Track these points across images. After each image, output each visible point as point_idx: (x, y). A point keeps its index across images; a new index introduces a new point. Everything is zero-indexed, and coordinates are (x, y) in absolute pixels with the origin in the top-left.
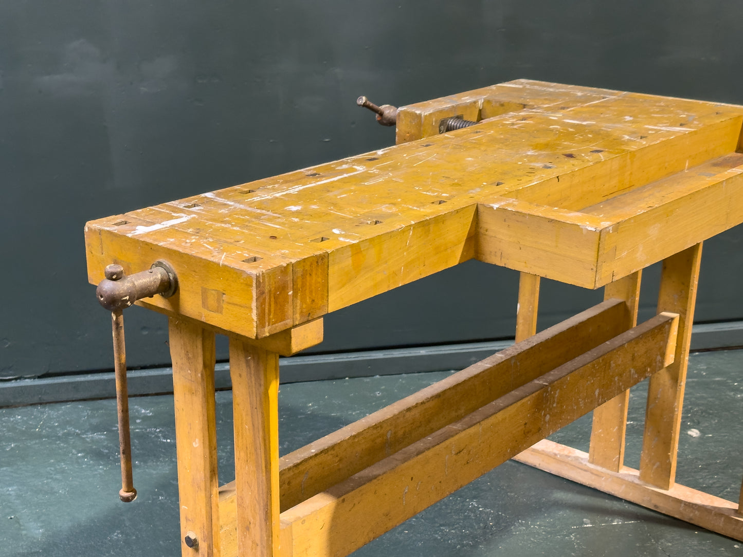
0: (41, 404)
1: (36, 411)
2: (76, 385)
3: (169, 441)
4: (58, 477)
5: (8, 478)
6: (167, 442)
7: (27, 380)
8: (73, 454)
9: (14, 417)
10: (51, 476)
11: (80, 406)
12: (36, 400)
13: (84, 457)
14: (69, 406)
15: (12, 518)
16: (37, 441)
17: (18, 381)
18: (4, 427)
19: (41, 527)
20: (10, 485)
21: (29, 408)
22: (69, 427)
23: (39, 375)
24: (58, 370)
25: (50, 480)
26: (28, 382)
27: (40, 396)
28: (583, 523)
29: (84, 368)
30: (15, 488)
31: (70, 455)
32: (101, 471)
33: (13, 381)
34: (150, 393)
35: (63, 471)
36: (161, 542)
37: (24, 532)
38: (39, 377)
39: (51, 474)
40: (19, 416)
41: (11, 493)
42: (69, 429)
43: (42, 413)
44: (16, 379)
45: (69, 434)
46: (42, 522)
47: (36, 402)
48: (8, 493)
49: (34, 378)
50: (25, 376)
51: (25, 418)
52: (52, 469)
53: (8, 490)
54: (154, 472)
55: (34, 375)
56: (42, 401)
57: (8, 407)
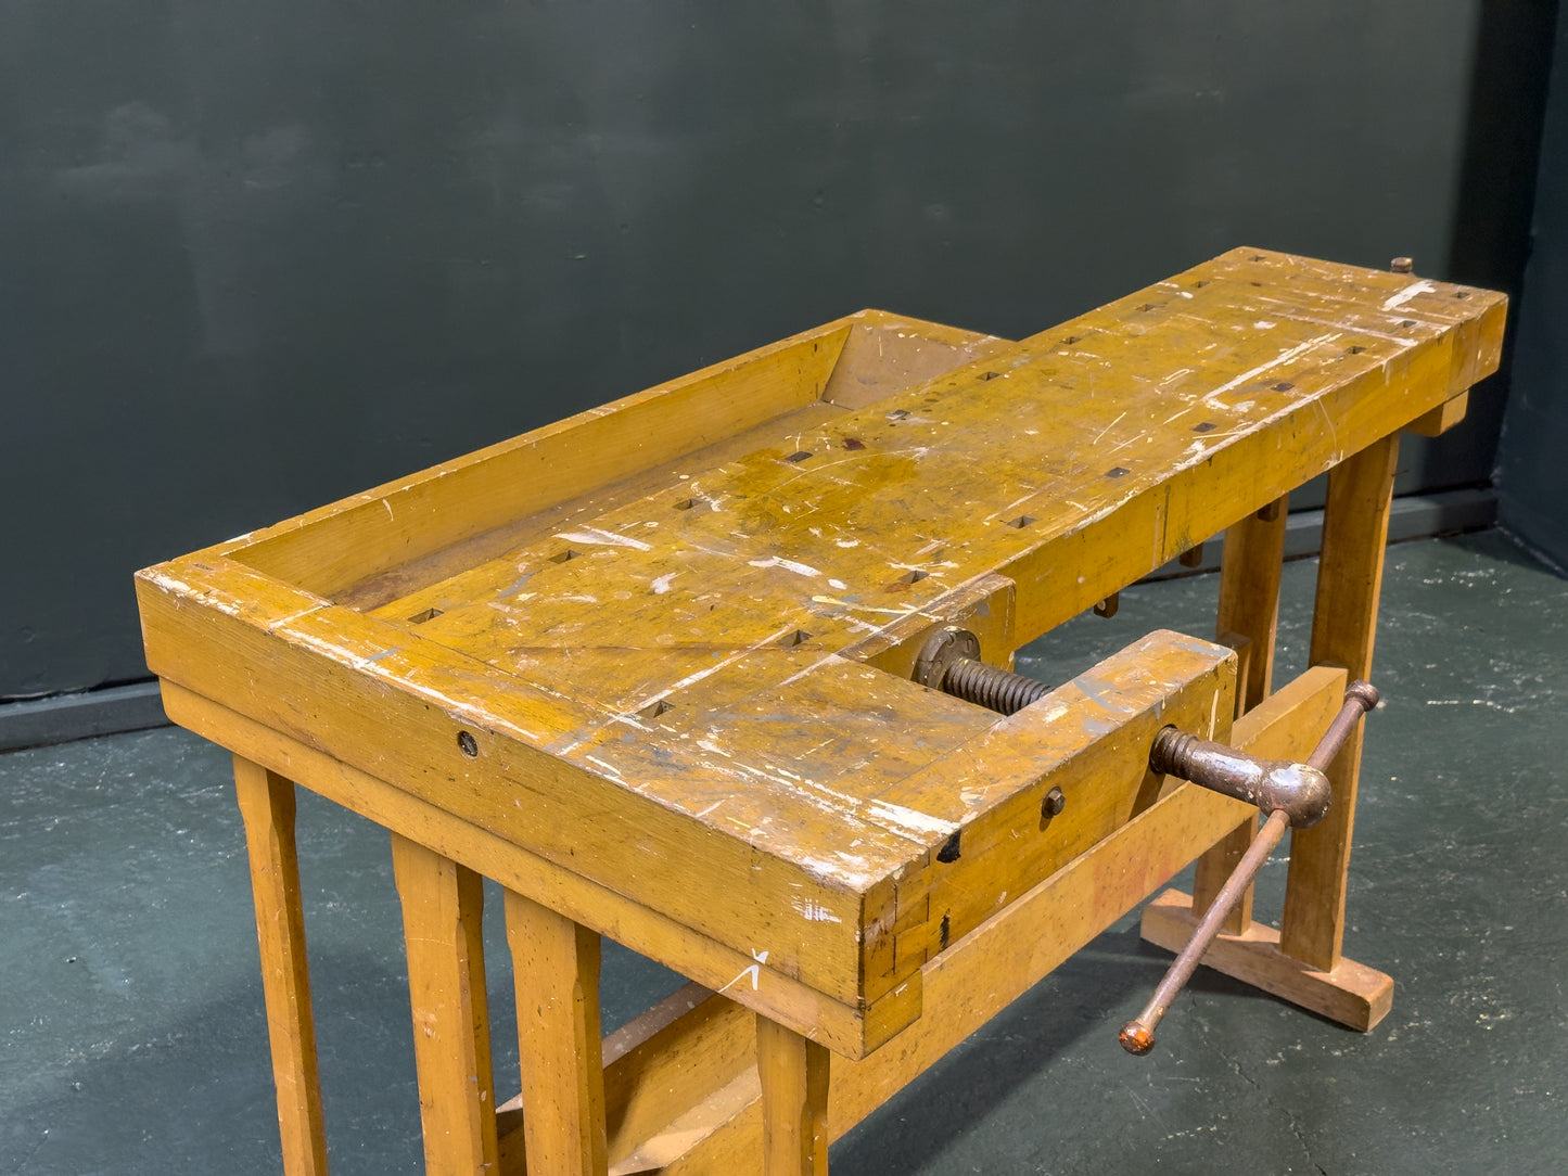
0: (98, 736)
1: (91, 749)
4: (147, 877)
5: (56, 885)
7: (70, 696)
8: (168, 831)
9: (52, 765)
10: (133, 876)
11: (170, 737)
12: (89, 730)
13: (188, 836)
15: (72, 961)
16: (100, 810)
17: (54, 698)
18: (36, 785)
19: (127, 975)
20: (62, 898)
21: (78, 746)
22: (155, 779)
23: (90, 686)
24: (125, 676)
25: (133, 885)
26: (71, 700)
27: (95, 724)
30: (71, 902)
31: (163, 833)
32: (222, 861)
33: (45, 700)
35: (152, 867)
36: (341, 988)
37: (98, 986)
38: (93, 690)
39: (133, 873)
40: (60, 762)
41: (66, 913)
42: (154, 782)
43: (103, 754)
44: (49, 696)
45: (154, 793)
46: (129, 964)
47: (90, 734)
48: (60, 913)
49: (83, 692)
50: (66, 690)
51: (72, 767)
52: (135, 862)
53: (60, 908)
54: (317, 857)
55: (81, 687)
56: (101, 732)
57: (38, 746)
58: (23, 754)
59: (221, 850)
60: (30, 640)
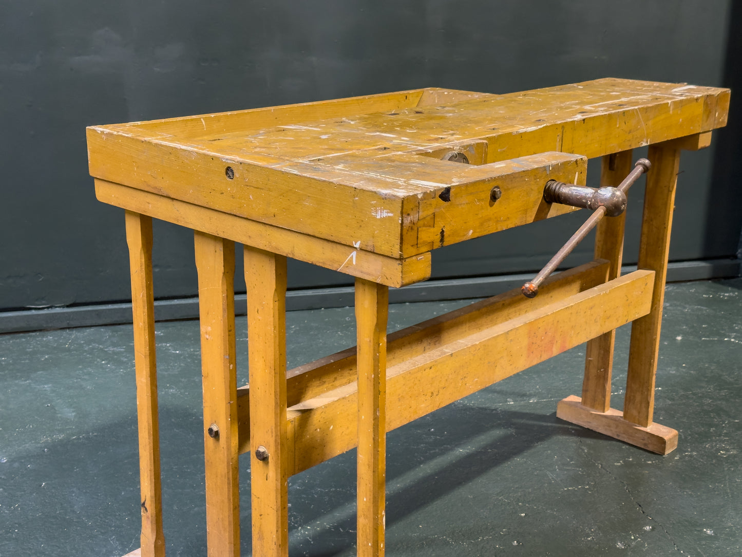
0: (69, 328)
1: (65, 333)
2: (98, 313)
3: (178, 352)
4: (86, 377)
5: (44, 379)
6: (177, 353)
7: (57, 309)
8: (98, 362)
9: (47, 337)
11: (102, 330)
12: (65, 325)
13: (108, 364)
14: (92, 329)
15: (48, 406)
16: (67, 353)
17: (50, 309)
18: (39, 344)
19: (73, 412)
20: (45, 384)
21: (59, 332)
22: (94, 343)
23: (68, 304)
24: (83, 301)
25: (79, 380)
26: (58, 310)
27: (68, 322)
28: (507, 401)
29: (105, 299)
30: (50, 385)
31: (95, 362)
32: (122, 373)
33: (46, 309)
34: (161, 319)
35: (89, 374)
36: (173, 420)
37: (59, 415)
38: (68, 306)
39: (80, 376)
40: (51, 336)
41: (47, 389)
42: (93, 345)
43: (71, 335)
44: (48, 308)
45: (93, 349)
46: (74, 408)
47: (65, 327)
48: (44, 389)
49: (63, 307)
50: (56, 305)
51: (56, 338)
52: (81, 372)
53: (44, 387)
54: (166, 373)
55: (63, 305)
56: (70, 326)
57: (40, 331)
58: (34, 334)
59: (122, 369)
60: (41, 279)
